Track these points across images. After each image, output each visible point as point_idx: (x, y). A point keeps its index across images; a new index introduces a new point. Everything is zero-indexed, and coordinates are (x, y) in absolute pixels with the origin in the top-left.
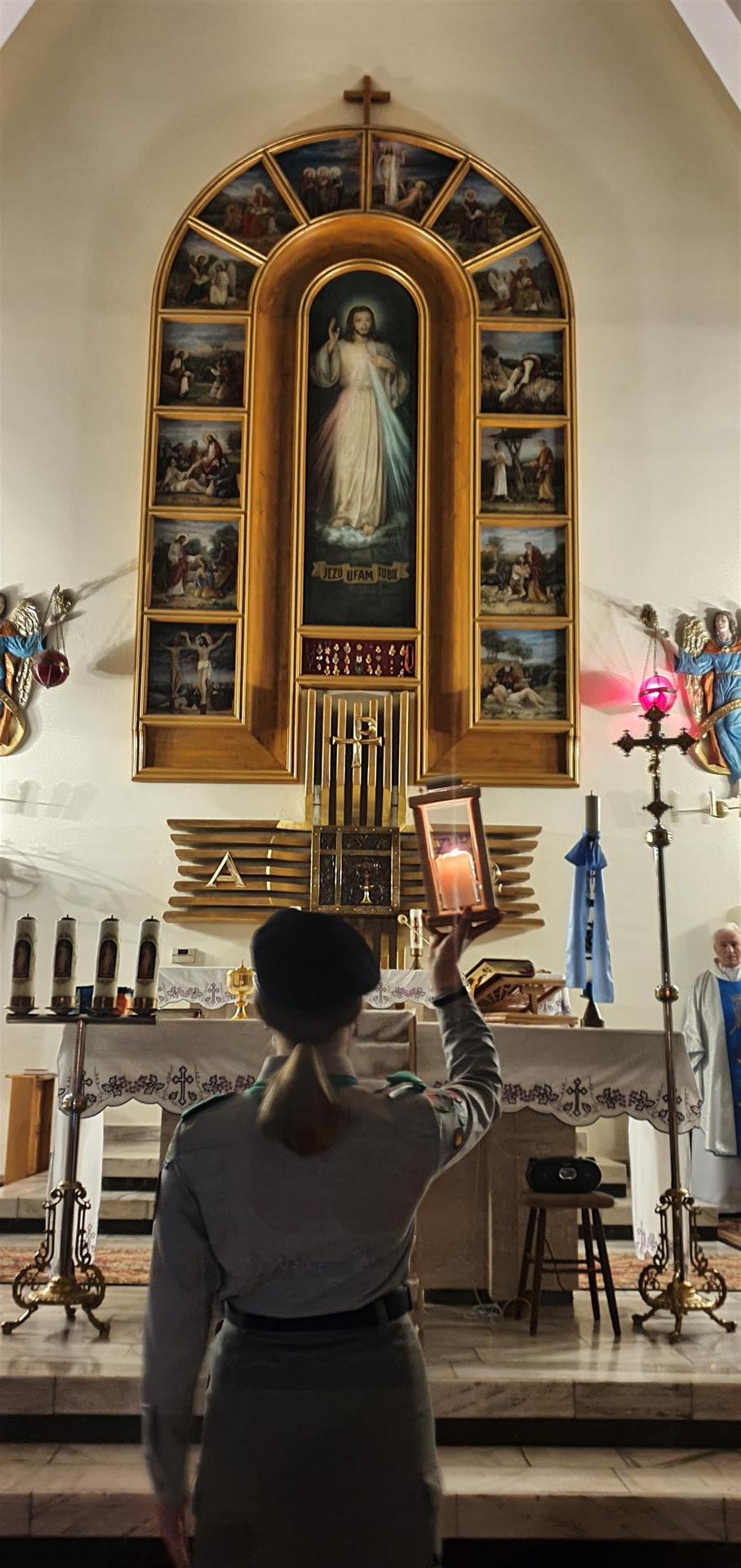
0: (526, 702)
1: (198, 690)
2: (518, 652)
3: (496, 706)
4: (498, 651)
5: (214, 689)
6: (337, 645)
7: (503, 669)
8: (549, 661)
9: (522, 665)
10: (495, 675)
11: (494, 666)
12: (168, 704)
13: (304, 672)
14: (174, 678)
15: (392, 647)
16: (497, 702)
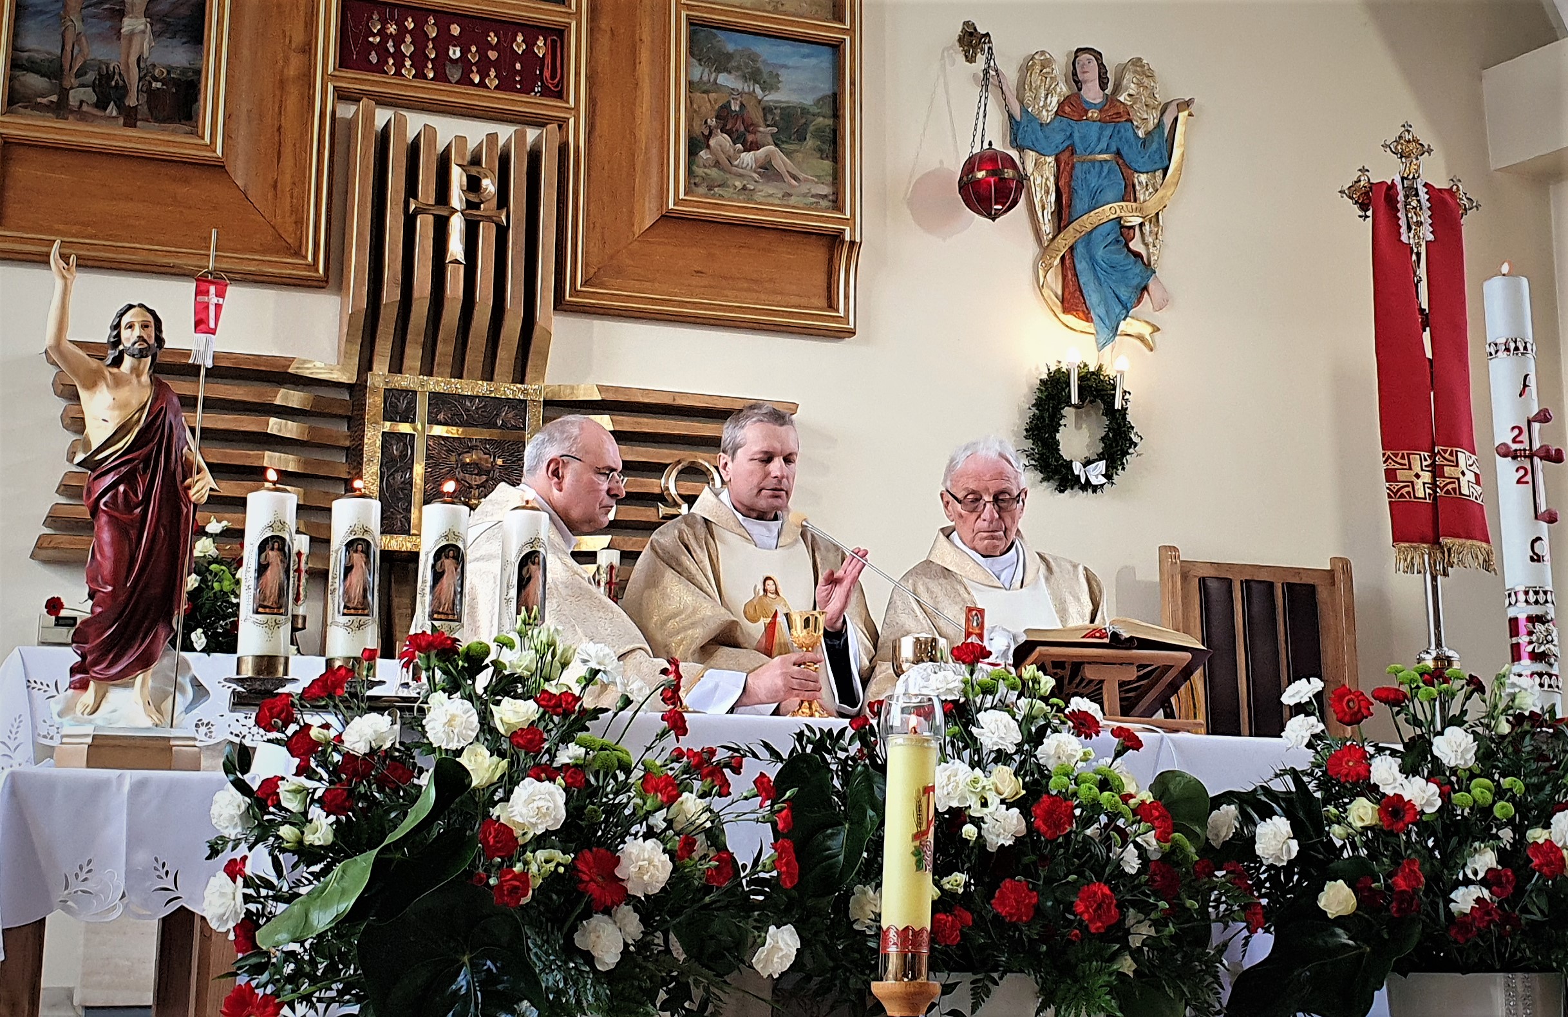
0: (766, 169)
1: (120, 74)
2: (754, 76)
3: (714, 172)
4: (718, 70)
5: (156, 80)
6: (410, 20)
7: (726, 106)
8: (808, 100)
9: (760, 102)
10: (714, 114)
11: (713, 96)
12: (54, 98)
13: (344, 62)
14: (68, 48)
15: (520, 38)
16: (717, 164)
